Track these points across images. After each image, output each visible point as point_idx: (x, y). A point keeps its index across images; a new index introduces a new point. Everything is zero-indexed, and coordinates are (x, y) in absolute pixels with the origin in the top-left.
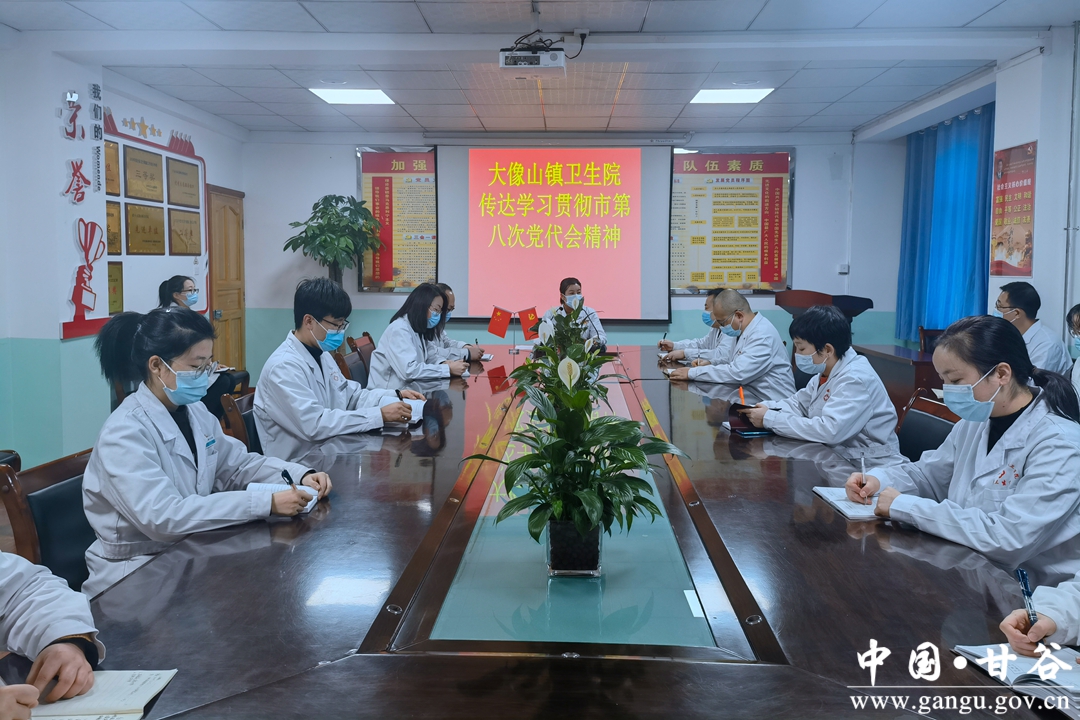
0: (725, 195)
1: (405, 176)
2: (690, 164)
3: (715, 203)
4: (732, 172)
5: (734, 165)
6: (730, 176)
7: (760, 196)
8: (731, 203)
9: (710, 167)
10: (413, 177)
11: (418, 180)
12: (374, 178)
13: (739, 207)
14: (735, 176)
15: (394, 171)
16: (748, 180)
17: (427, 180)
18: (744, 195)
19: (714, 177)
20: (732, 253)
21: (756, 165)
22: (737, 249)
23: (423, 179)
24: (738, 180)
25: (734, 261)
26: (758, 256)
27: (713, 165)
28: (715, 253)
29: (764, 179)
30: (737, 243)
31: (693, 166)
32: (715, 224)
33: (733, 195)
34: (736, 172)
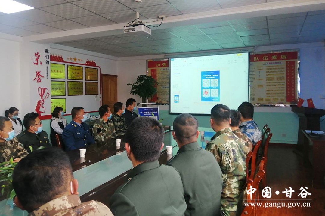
0: (271, 69)
1: (160, 68)
2: (256, 58)
3: (267, 72)
4: (273, 60)
5: (274, 57)
6: (273, 62)
7: (286, 68)
8: (273, 72)
9: (265, 59)
10: (163, 68)
11: (164, 69)
12: (151, 69)
13: (276, 73)
14: (275, 62)
15: (157, 67)
16: (280, 63)
17: (167, 69)
18: (279, 69)
19: (266, 62)
20: (274, 91)
21: (284, 57)
22: (276, 89)
23: (165, 69)
24: (276, 63)
25: (275, 93)
26: (285, 92)
27: (266, 58)
28: (267, 91)
29: (287, 62)
30: (276, 87)
31: (257, 59)
32: (267, 80)
33: (274, 69)
34: (275, 60)
